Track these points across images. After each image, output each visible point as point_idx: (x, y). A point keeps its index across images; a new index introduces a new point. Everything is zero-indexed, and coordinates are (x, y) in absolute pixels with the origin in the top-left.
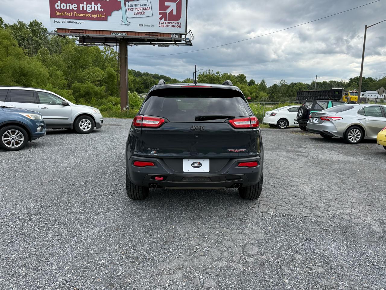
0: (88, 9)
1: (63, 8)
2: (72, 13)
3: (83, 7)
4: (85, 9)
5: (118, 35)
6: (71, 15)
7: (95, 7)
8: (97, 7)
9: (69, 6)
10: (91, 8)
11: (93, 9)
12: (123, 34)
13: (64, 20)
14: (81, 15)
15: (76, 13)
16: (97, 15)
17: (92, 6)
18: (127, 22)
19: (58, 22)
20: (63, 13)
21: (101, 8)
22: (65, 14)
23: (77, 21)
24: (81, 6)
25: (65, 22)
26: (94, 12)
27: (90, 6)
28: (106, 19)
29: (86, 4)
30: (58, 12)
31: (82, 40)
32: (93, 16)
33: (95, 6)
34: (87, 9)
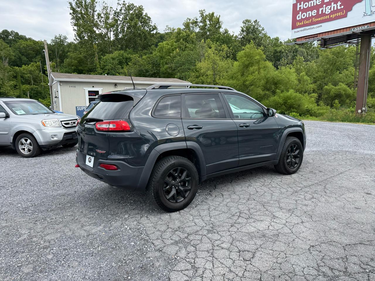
0: (327, 11)
1: (303, 17)
2: (311, 20)
3: (322, 11)
4: (324, 12)
5: (358, 30)
6: (310, 22)
7: (334, 7)
8: (337, 6)
9: (309, 13)
10: (330, 9)
11: (332, 10)
12: (364, 27)
13: (302, 29)
14: (319, 19)
15: (314, 19)
16: (335, 14)
17: (331, 7)
18: (371, 11)
19: (298, 31)
20: (303, 22)
21: (341, 6)
22: (305, 22)
23: (315, 26)
24: (321, 9)
25: (304, 30)
26: (332, 13)
27: (329, 7)
28: (345, 16)
29: (326, 7)
30: (299, 23)
31: (323, 43)
32: (331, 16)
33: (335, 5)
34: (325, 11)
